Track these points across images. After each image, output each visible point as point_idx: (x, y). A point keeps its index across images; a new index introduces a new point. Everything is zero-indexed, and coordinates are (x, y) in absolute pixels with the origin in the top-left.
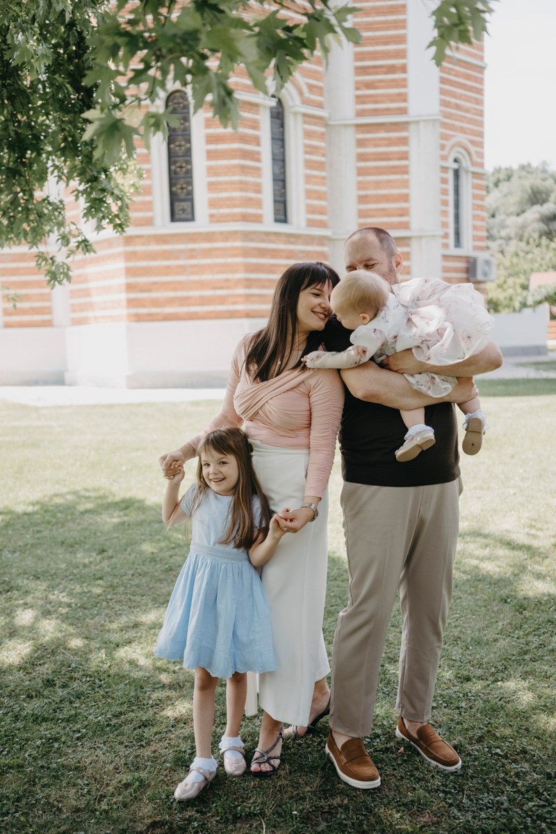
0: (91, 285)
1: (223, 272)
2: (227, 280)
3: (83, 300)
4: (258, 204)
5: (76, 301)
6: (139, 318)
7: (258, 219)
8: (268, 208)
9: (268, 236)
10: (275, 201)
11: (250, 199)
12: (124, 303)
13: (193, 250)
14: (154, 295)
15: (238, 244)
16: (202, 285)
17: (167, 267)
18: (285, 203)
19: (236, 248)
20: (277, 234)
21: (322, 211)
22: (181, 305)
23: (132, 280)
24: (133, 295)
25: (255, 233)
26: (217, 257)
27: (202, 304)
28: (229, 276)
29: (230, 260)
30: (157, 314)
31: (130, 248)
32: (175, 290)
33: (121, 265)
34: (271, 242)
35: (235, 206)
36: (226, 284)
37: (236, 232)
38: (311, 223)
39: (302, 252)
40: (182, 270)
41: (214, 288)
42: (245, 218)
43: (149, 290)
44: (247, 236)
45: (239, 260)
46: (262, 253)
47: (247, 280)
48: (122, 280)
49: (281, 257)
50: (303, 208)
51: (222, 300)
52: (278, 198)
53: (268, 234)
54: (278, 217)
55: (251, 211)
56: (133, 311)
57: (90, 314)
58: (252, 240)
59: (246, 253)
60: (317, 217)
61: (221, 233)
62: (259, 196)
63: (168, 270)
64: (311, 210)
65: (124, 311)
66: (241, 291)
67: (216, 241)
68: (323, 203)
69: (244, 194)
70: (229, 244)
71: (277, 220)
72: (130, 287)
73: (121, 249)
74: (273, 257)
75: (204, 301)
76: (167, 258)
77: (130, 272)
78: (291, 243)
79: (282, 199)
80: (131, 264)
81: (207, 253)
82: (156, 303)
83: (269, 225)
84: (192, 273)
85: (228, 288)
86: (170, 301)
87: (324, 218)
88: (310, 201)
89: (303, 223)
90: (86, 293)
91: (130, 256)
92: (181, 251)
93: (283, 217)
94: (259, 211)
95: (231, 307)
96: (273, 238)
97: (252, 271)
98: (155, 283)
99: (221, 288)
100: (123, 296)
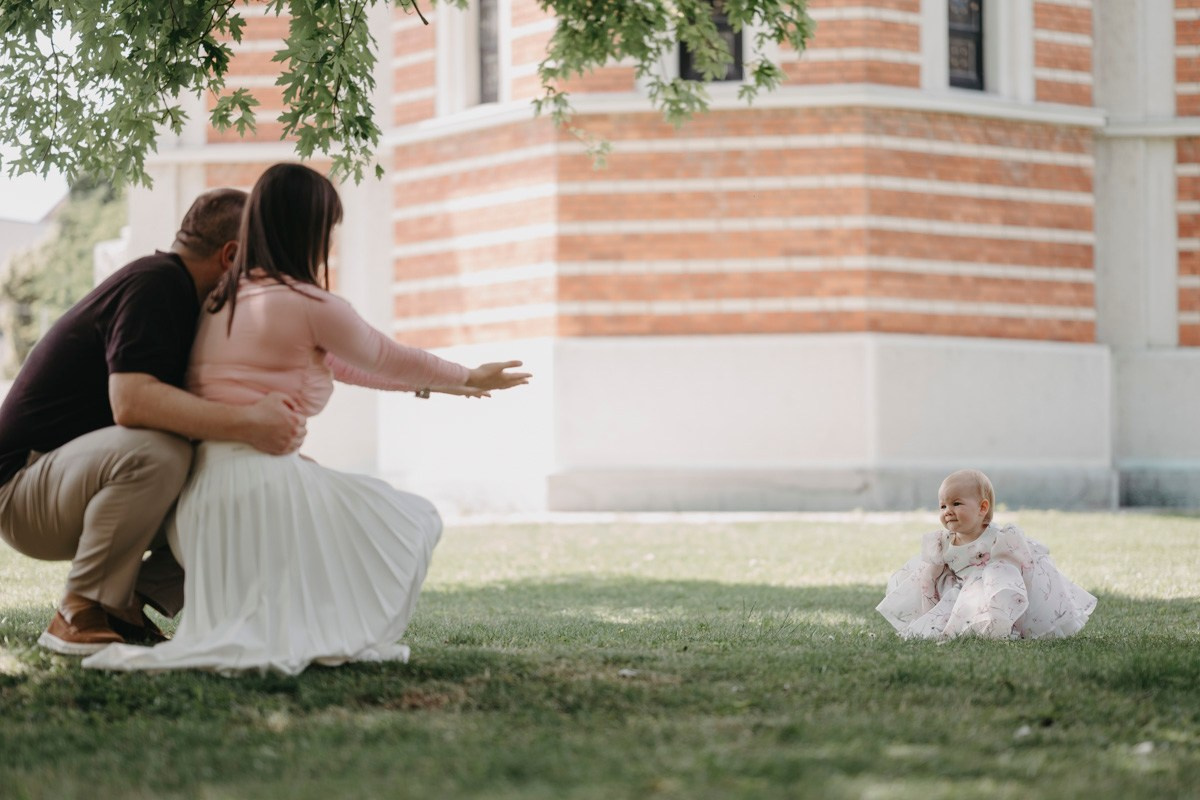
0: (460, 243)
1: (813, 212)
2: (822, 233)
3: (432, 284)
4: (911, 38)
5: (412, 287)
6: (587, 327)
7: (908, 77)
8: (934, 53)
9: (932, 121)
10: (953, 33)
11: (889, 26)
12: (550, 289)
13: (736, 154)
14: (629, 268)
15: (856, 140)
16: (758, 244)
17: (669, 197)
18: (978, 38)
19: (849, 151)
20: (957, 118)
21: (1077, 61)
22: (701, 296)
23: (575, 228)
24: (573, 268)
25: (899, 112)
26: (798, 172)
27: (754, 294)
28: (830, 222)
29: (831, 181)
30: (634, 318)
31: (573, 148)
32: (684, 255)
33: (548, 188)
34: (939, 136)
35: (850, 43)
36: (821, 243)
37: (849, 110)
38: (1046, 92)
39: (1023, 166)
40: (705, 203)
41: (789, 253)
42: (874, 74)
43: (618, 256)
44: (878, 119)
45: (856, 181)
46: (916, 165)
47: (875, 233)
48: (549, 229)
49: (965, 178)
50: (1026, 53)
51: (808, 284)
52: (960, 26)
53: (933, 115)
54: (960, 74)
55: (891, 56)
56: (574, 308)
57: (452, 320)
58: (891, 131)
59: (875, 163)
60: (1064, 76)
61: (812, 111)
62: (912, 18)
63: (668, 205)
64: (1046, 56)
65: (549, 309)
66: (859, 262)
67: (795, 130)
68: (1083, 40)
69: (872, 13)
70: (830, 140)
71: (955, 82)
72: (567, 247)
73: (549, 149)
74: (943, 176)
75: (760, 286)
76: (669, 174)
77: (569, 207)
78: (992, 142)
79: (973, 27)
80: (574, 188)
81: (773, 162)
82: (634, 288)
83: (936, 92)
84: (733, 214)
85: (825, 252)
86: (671, 286)
87: (1083, 78)
88: (1044, 35)
89: (1027, 91)
90: (445, 264)
91: (570, 167)
92: (705, 156)
93: (972, 75)
94: (912, 58)
95: (832, 304)
96: (946, 127)
97: (889, 212)
98: (633, 238)
99: (806, 253)
100: (550, 270)
